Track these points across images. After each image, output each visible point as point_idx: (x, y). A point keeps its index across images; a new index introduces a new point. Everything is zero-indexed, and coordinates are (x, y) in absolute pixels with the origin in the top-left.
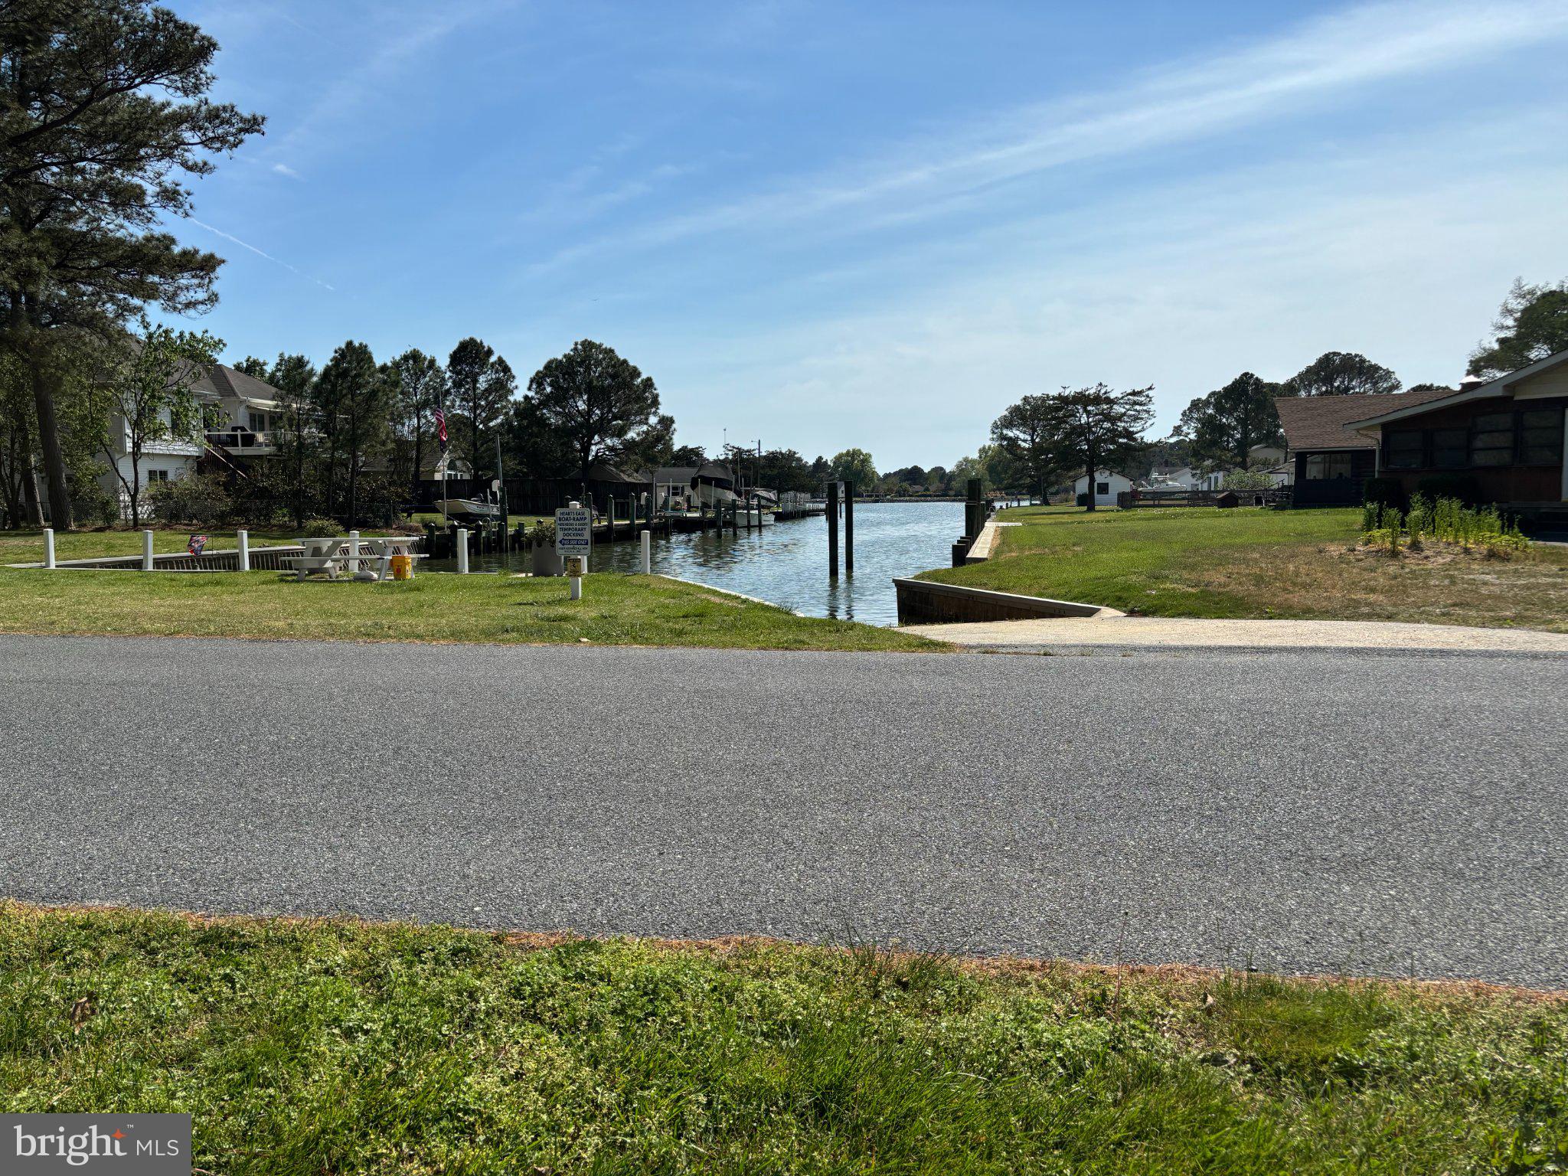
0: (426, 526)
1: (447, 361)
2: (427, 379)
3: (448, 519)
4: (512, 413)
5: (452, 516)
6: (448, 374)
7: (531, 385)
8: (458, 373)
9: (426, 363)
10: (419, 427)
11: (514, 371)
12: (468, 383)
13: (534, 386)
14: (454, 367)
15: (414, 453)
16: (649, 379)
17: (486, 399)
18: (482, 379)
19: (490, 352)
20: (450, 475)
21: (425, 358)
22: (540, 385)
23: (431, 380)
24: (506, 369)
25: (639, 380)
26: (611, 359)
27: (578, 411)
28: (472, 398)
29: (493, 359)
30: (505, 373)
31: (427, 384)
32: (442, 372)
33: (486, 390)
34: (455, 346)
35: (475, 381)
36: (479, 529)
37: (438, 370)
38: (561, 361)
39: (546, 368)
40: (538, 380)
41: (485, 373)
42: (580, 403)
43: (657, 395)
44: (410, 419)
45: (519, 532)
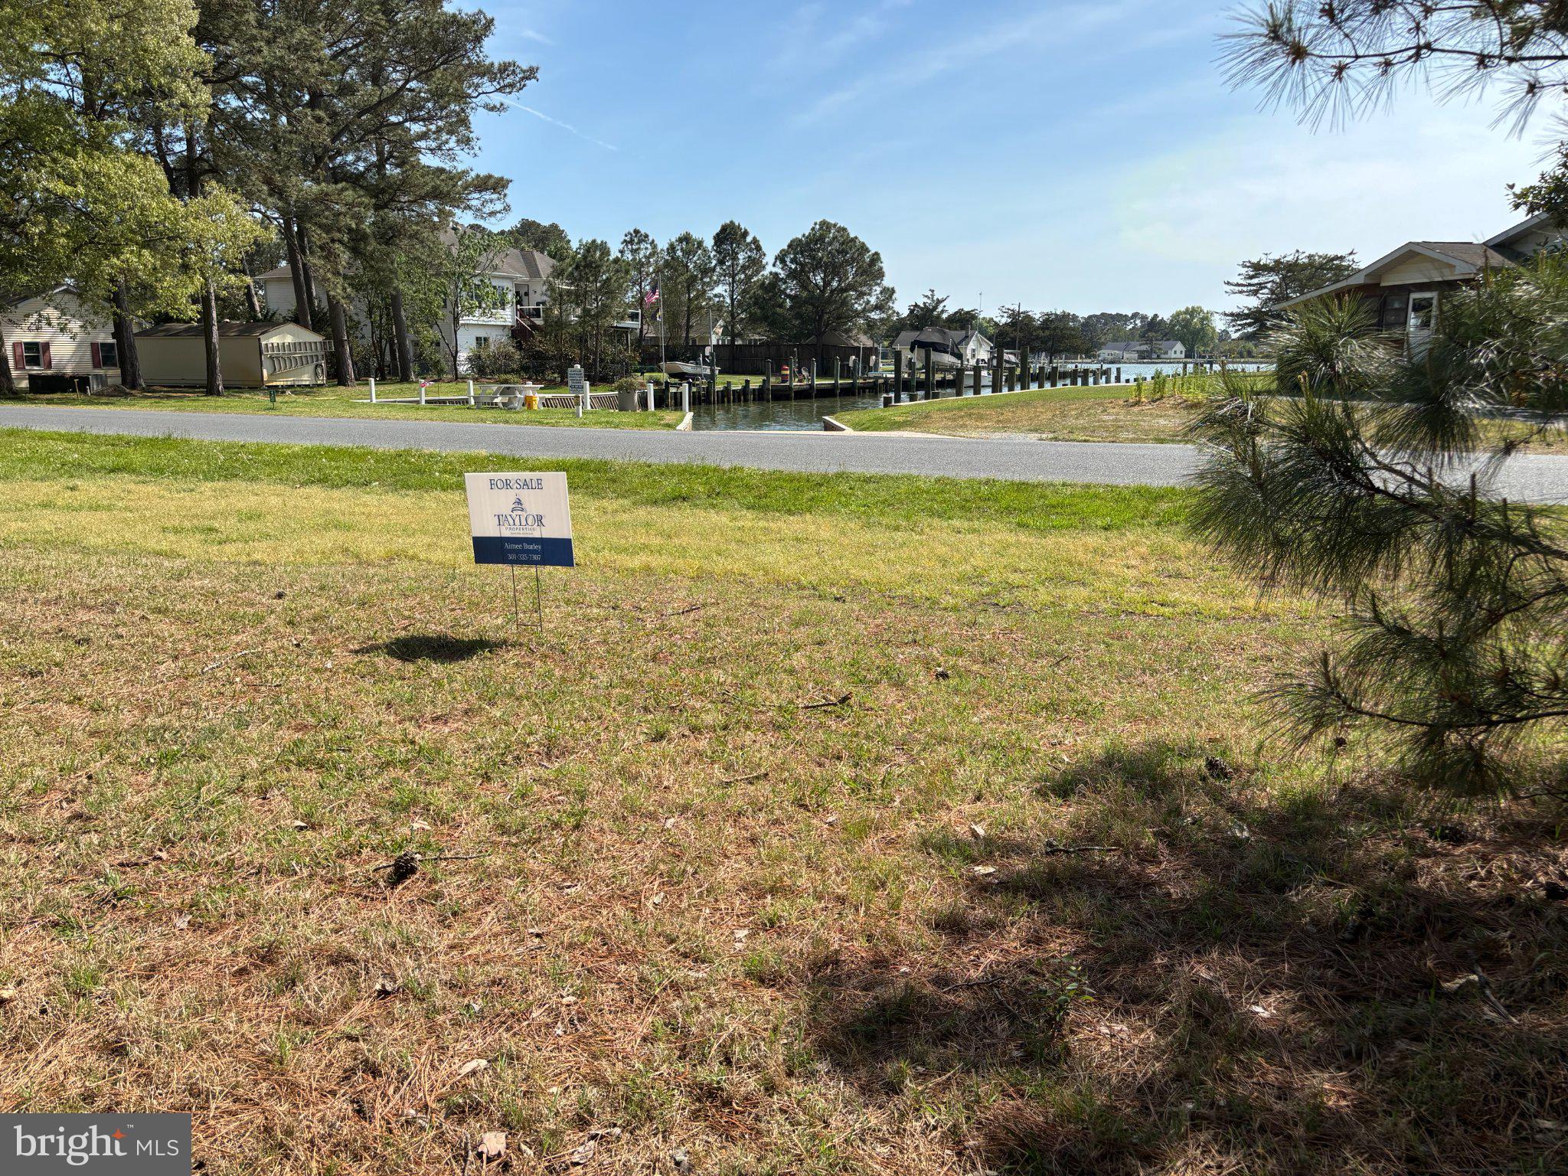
1: (712, 242)
2: (697, 258)
6: (713, 253)
8: (719, 253)
9: (696, 244)
11: (764, 250)
12: (729, 260)
13: (779, 263)
14: (717, 247)
16: (877, 254)
17: (744, 275)
18: (740, 256)
19: (746, 234)
21: (695, 240)
22: (783, 261)
23: (700, 259)
24: (758, 248)
25: (867, 255)
26: (844, 237)
27: (816, 284)
28: (733, 274)
29: (749, 239)
30: (758, 252)
31: (697, 261)
32: (708, 252)
33: (743, 266)
34: (718, 229)
35: (735, 258)
36: (690, 385)
37: (705, 250)
38: (801, 240)
39: (789, 246)
40: (781, 258)
41: (743, 251)
42: (816, 279)
43: (883, 269)
45: (727, 389)
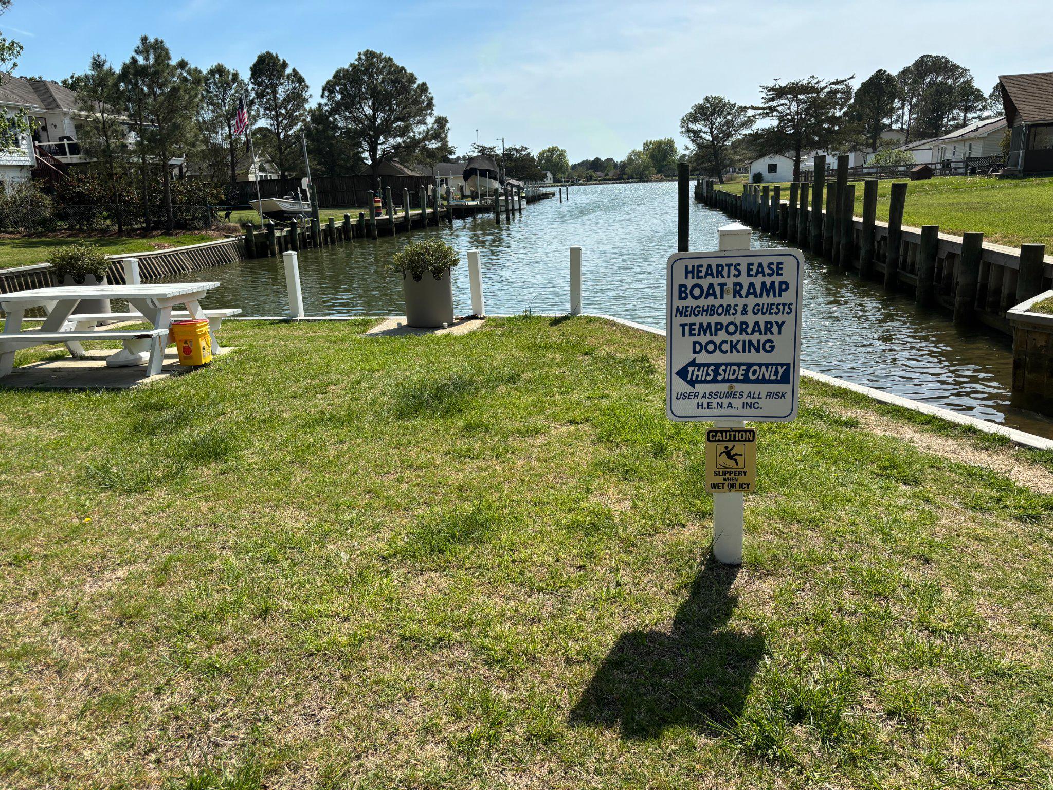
0: (244, 225)
1: (249, 74)
2: (233, 91)
3: (264, 218)
4: (309, 119)
5: (268, 214)
6: (251, 87)
7: (323, 93)
8: (260, 85)
9: (230, 77)
10: (231, 135)
11: (308, 82)
12: (268, 93)
13: (326, 94)
14: (256, 80)
15: (229, 158)
16: (424, 84)
17: (286, 108)
18: (280, 89)
19: (285, 65)
20: (261, 177)
21: (229, 72)
22: (331, 92)
23: (236, 92)
24: (301, 80)
25: (415, 86)
26: (391, 66)
27: (365, 115)
28: (273, 108)
29: (288, 71)
30: (300, 84)
31: (233, 95)
32: (244, 84)
33: (285, 99)
34: (253, 61)
35: (275, 92)
36: (293, 225)
37: (241, 83)
38: (347, 70)
39: (334, 77)
40: (329, 88)
41: (282, 84)
42: (366, 108)
43: (432, 98)
44: (222, 128)
45: (330, 227)
